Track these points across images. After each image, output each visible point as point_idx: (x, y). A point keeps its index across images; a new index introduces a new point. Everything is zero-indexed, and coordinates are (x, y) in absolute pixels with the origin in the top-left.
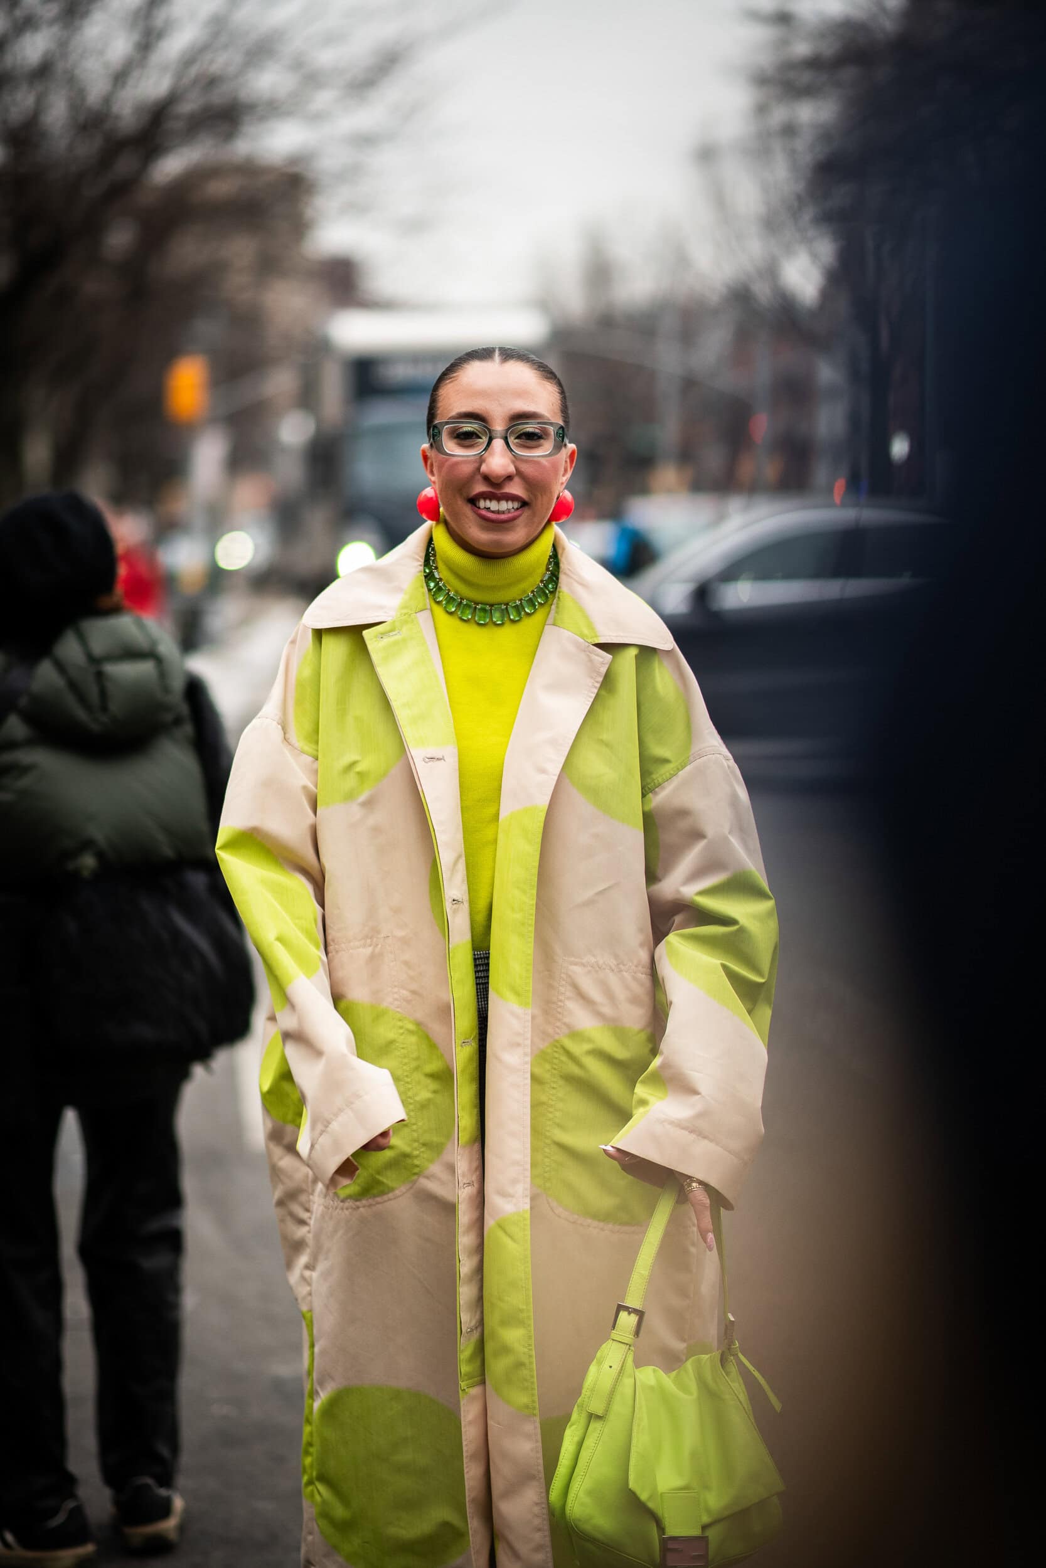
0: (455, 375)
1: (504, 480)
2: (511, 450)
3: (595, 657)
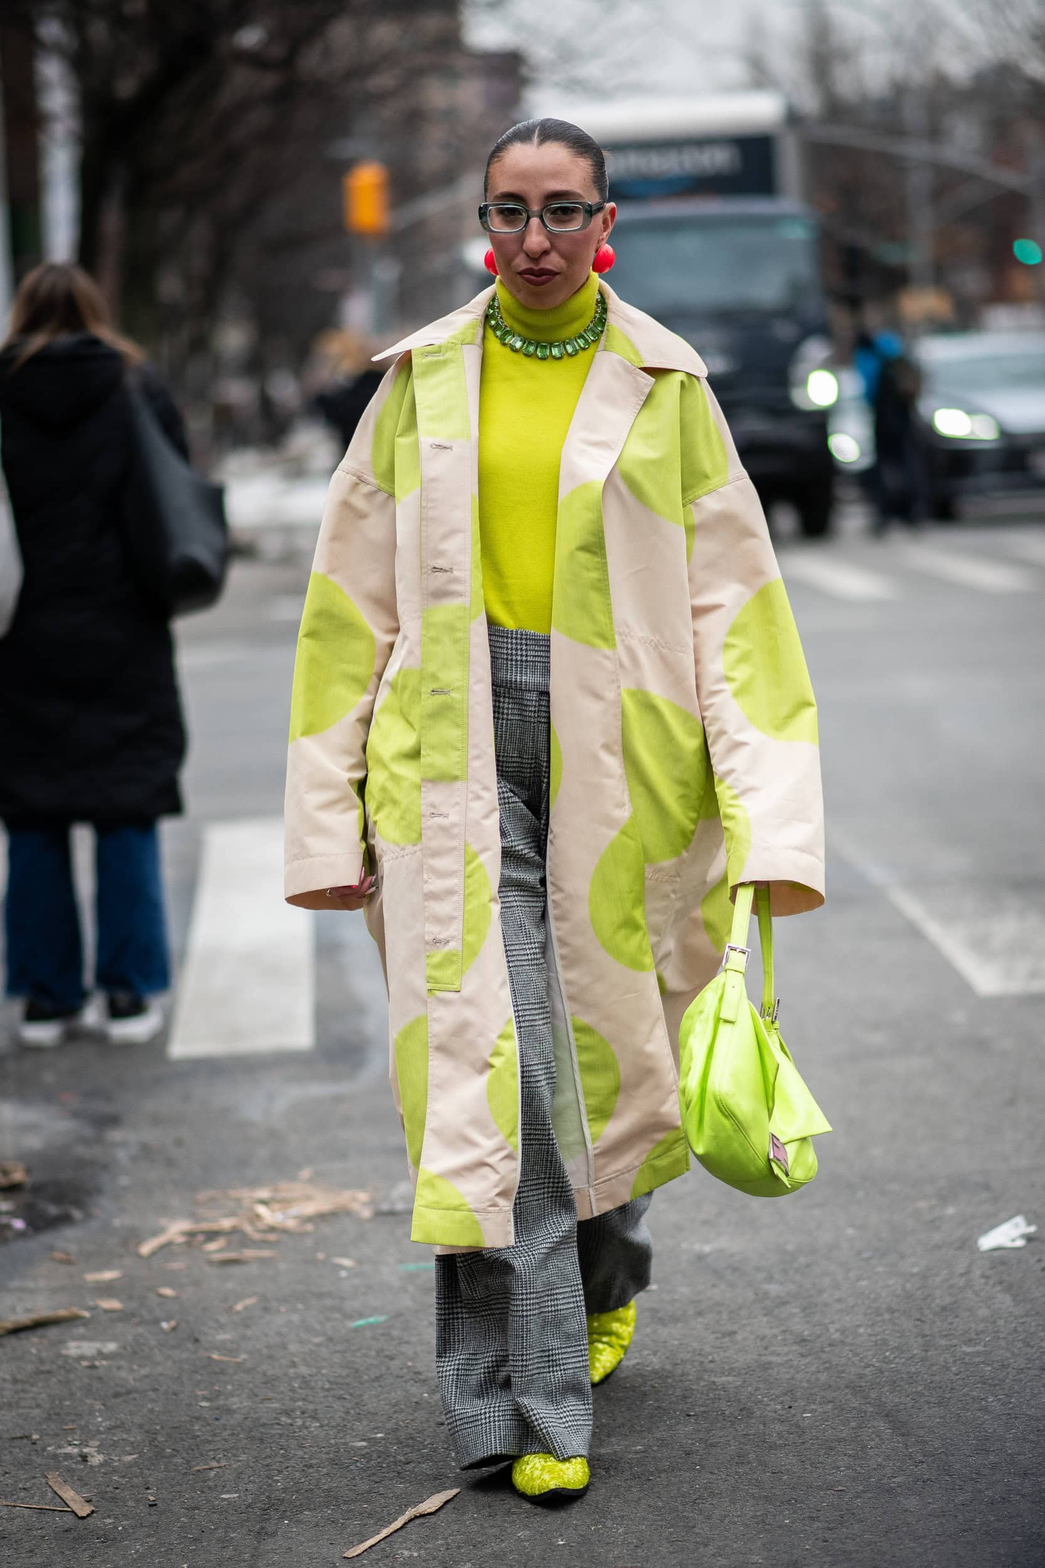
0: (501, 154)
1: (542, 255)
2: (546, 227)
3: (640, 379)
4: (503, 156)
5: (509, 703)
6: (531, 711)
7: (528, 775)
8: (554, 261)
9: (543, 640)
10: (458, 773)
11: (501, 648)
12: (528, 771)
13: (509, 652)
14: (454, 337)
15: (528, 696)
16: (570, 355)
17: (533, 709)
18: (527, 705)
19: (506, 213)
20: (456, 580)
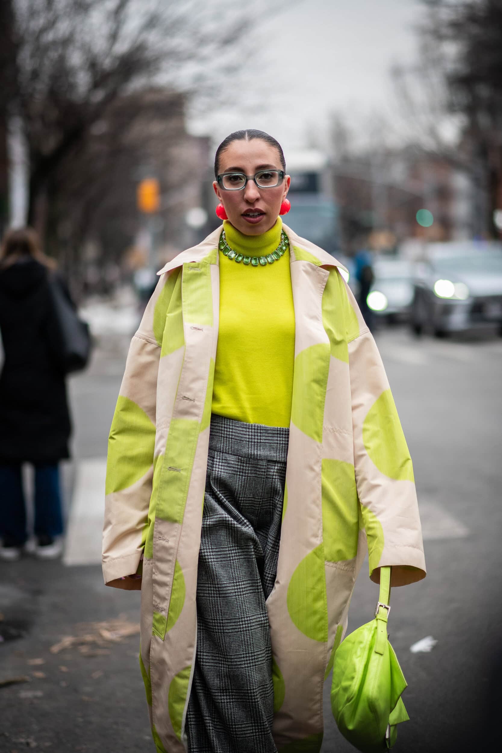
0: (227, 147)
1: (255, 201)
2: (257, 185)
3: (321, 273)
4: (227, 148)
5: (249, 467)
6: (262, 472)
7: (257, 508)
8: (261, 206)
9: (270, 430)
10: (177, 519)
11: (245, 434)
12: (258, 506)
13: (250, 437)
14: (206, 259)
15: (261, 463)
16: (270, 263)
17: (264, 470)
18: (260, 468)
19: (232, 179)
20: (195, 406)
